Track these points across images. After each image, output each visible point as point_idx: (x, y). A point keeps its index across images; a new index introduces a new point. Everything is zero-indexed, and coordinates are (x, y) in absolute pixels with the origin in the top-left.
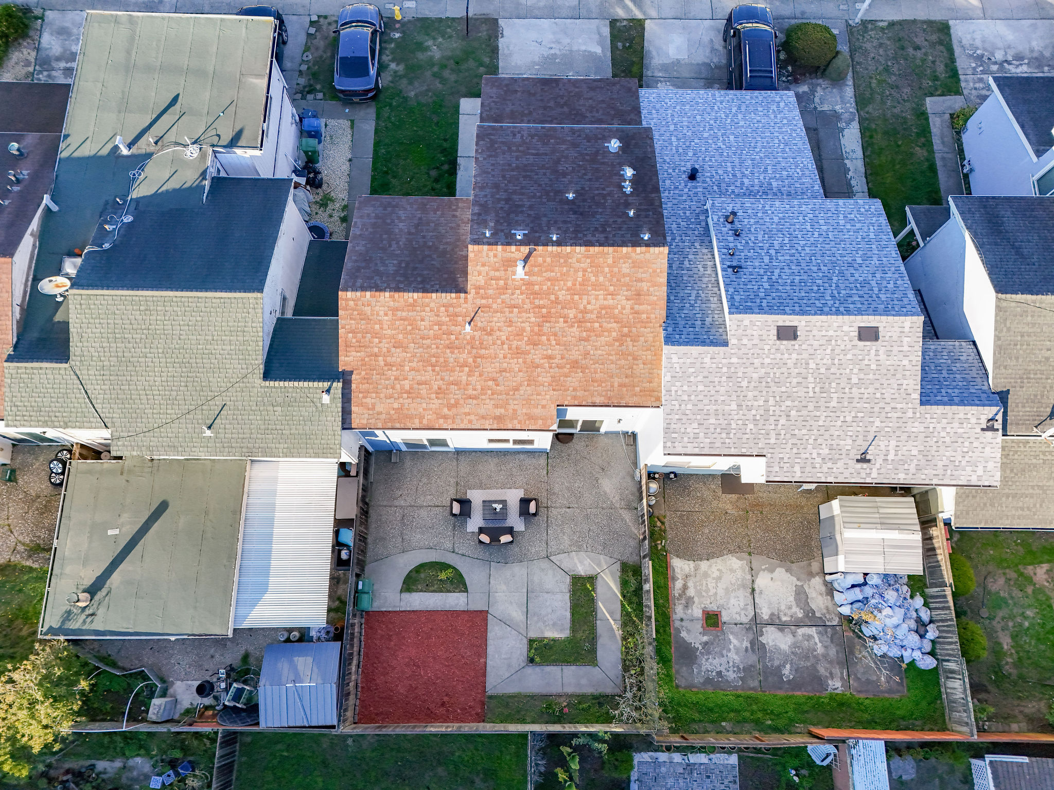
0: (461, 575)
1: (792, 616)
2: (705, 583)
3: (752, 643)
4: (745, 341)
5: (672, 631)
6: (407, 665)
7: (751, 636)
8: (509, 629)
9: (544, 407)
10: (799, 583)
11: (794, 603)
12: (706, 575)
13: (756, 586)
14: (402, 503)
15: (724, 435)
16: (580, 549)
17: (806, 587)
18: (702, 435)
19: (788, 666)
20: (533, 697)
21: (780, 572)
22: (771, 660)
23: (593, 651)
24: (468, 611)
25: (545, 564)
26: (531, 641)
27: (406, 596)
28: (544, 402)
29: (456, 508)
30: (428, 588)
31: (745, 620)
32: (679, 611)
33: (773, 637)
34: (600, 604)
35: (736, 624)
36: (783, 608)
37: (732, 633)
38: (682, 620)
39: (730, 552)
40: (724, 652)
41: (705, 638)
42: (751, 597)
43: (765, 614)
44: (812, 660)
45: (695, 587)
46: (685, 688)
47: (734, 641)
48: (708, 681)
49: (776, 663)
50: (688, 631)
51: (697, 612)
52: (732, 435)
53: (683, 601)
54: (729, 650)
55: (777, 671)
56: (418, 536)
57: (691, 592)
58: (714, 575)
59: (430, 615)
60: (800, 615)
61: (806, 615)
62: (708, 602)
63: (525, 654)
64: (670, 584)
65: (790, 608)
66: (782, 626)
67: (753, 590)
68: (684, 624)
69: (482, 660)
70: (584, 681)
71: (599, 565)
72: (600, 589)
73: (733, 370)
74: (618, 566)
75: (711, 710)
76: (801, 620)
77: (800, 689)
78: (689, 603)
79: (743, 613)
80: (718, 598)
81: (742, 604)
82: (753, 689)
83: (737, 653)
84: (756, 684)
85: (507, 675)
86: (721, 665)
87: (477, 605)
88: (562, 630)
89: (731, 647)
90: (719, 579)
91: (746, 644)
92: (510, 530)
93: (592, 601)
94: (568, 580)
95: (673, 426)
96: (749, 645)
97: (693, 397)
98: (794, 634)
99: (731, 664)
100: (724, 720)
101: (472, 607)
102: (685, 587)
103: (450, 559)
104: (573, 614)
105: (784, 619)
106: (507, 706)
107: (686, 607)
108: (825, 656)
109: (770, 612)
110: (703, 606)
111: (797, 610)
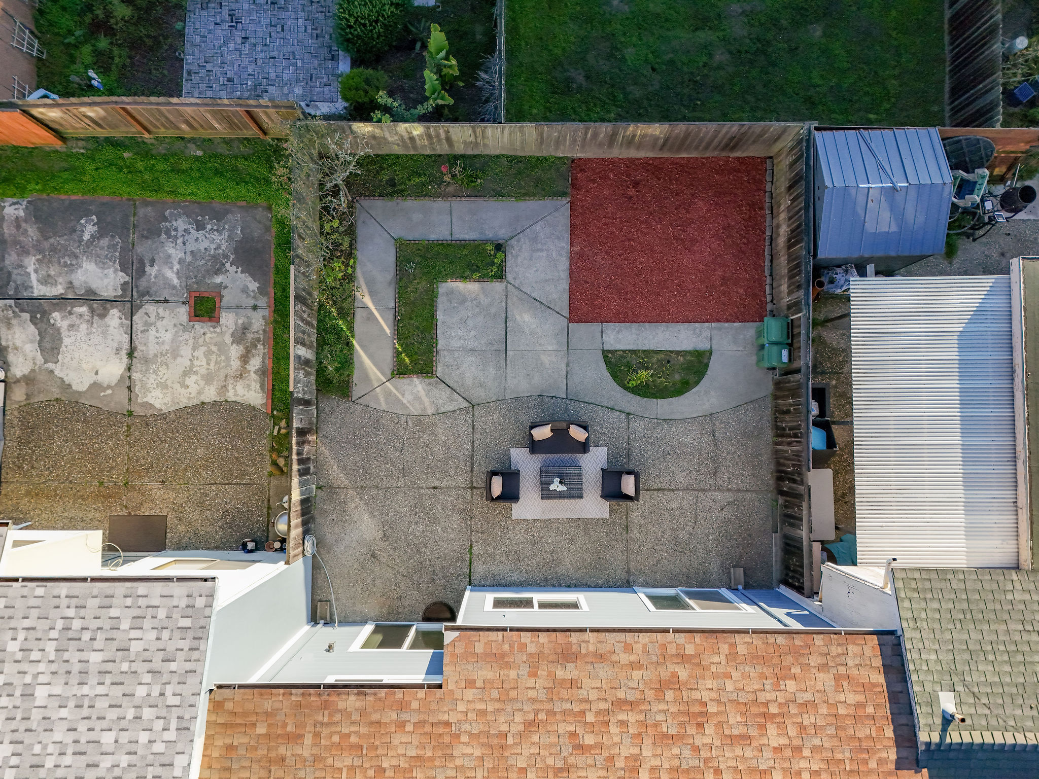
0: (614, 376)
1: (70, 313)
2: (212, 366)
3: (142, 272)
5: (271, 291)
6: (693, 241)
7: (143, 283)
8: (535, 295)
9: (471, 684)
10: (51, 366)
11: (64, 333)
12: (208, 378)
13: (125, 360)
14: (718, 496)
15: (77, 624)
16: (419, 420)
17: (40, 359)
18: (125, 625)
19: (86, 237)
20: (498, 194)
21: (80, 382)
22: (112, 247)
23: (402, 260)
24: (602, 322)
25: (478, 394)
26: (500, 276)
27: (703, 345)
28: (470, 694)
29: (628, 485)
30: (667, 358)
31: (150, 308)
32: (259, 322)
33: (106, 281)
34: (388, 331)
35: (166, 301)
36: (84, 327)
37: (174, 287)
38: (255, 308)
39: (163, 416)
40: (189, 258)
41: (218, 279)
42: (137, 343)
43: (115, 317)
44: (46, 245)
45: (228, 359)
46: (256, 206)
47: (171, 275)
48: (219, 216)
49: (105, 242)
50: (245, 290)
51: (228, 320)
52: (60, 624)
53: (250, 336)
54: (181, 261)
55: (103, 230)
56: (688, 440)
57: (235, 351)
58: (194, 378)
59: (661, 317)
60: (56, 315)
61: (45, 314)
62: (209, 335)
63: (509, 257)
64: (269, 363)
65: (71, 327)
66: (90, 298)
67: (130, 355)
68: (252, 302)
69: (577, 248)
70: (417, 217)
71: (388, 394)
72: (387, 356)
74: (357, 391)
75: (217, 173)
76: (56, 308)
77: (72, 203)
78: (240, 335)
79: (153, 319)
80: (191, 342)
81: (152, 332)
82: (146, 204)
83: (169, 256)
84: (141, 212)
85: (537, 227)
86: (197, 240)
87: (587, 333)
88: (451, 293)
89: (177, 267)
90: (186, 374)
91: (152, 271)
92: (535, 447)
93: (401, 335)
94: (440, 370)
95: (185, 645)
96: (148, 269)
97: (130, 714)
98: (70, 285)
99: (180, 241)
100: (197, 158)
101: (595, 327)
102: (245, 358)
103: (633, 403)
104: (433, 316)
105: (84, 310)
106: (538, 181)
107: (245, 328)
108: (25, 252)
109: (106, 320)
110: (218, 330)
111: (59, 323)
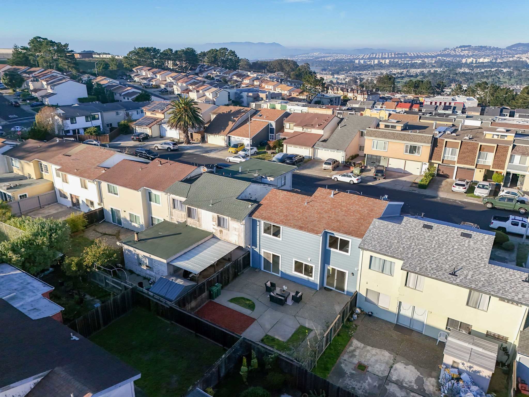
0: (254, 306)
1: (410, 386)
2: (366, 353)
3: (380, 386)
4: (408, 225)
5: (338, 361)
7: (380, 382)
8: (261, 328)
10: (421, 376)
11: (414, 382)
12: (368, 351)
13: (394, 366)
14: (250, 281)
15: (388, 248)
16: (311, 319)
17: (425, 379)
21: (411, 368)
24: (248, 316)
25: (292, 317)
26: (267, 335)
27: (229, 303)
28: (320, 227)
30: (239, 304)
31: (380, 375)
32: (345, 357)
33: (394, 389)
34: (308, 339)
35: (374, 374)
36: (406, 380)
37: (370, 377)
38: (345, 360)
39: (386, 349)
40: (362, 382)
41: (354, 372)
42: (389, 369)
43: (394, 378)
45: (360, 353)
47: (370, 380)
50: (346, 365)
51: (356, 361)
52: (391, 250)
53: (350, 355)
54: (365, 382)
56: (248, 291)
57: (357, 353)
58: (373, 353)
59: (233, 311)
60: (415, 388)
61: (419, 389)
62: (364, 360)
63: (261, 338)
64: (347, 346)
65: (411, 382)
66: (401, 387)
67: (391, 367)
68: (345, 362)
71: (316, 327)
72: (311, 334)
73: (400, 231)
76: (415, 390)
78: (353, 356)
79: (381, 372)
80: (370, 361)
81: (382, 369)
83: (368, 385)
86: (356, 385)
87: (254, 316)
88: (284, 338)
89: (367, 381)
90: (375, 355)
93: (305, 336)
94: (298, 326)
95: (367, 240)
96: (377, 385)
98: (408, 394)
99: (363, 388)
101: (251, 316)
102: (354, 350)
103: (254, 300)
105: (404, 385)
107: (351, 357)
109: (397, 379)
110: (360, 360)
111: (415, 385)
